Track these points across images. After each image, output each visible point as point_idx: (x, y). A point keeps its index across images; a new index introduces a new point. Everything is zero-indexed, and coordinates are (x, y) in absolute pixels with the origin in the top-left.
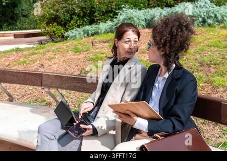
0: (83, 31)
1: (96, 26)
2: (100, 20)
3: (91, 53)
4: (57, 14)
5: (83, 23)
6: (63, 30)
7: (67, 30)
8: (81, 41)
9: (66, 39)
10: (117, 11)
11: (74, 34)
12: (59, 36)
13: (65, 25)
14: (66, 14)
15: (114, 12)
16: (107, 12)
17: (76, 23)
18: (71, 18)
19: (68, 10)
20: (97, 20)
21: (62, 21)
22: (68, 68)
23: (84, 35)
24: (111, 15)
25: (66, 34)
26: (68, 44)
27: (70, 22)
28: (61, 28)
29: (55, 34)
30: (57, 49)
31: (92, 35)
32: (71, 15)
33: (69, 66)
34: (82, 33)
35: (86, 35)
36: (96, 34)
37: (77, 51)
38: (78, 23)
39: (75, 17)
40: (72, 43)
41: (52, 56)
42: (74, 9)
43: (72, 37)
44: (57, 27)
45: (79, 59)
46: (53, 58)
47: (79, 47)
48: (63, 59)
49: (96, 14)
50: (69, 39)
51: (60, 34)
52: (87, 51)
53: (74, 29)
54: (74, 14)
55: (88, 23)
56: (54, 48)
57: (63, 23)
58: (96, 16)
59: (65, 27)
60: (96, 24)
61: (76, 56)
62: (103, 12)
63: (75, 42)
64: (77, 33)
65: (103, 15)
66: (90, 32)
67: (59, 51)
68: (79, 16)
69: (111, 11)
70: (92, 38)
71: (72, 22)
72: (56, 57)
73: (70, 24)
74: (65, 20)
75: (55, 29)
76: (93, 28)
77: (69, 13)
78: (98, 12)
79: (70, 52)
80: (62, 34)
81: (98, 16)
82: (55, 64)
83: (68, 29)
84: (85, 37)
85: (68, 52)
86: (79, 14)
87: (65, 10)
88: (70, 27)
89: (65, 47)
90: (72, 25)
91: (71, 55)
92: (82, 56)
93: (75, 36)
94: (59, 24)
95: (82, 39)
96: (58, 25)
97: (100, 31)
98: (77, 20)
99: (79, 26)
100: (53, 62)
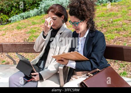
0: (20, 16)
1: (28, 12)
2: (29, 9)
3: (29, 29)
4: (3, 7)
5: (19, 11)
6: (7, 17)
7: (10, 17)
8: (20, 22)
9: (10, 22)
10: (39, 3)
11: (15, 19)
12: (5, 21)
13: (8, 14)
14: (8, 7)
15: (38, 3)
16: (33, 3)
17: (15, 12)
18: (12, 9)
19: (9, 5)
20: (28, 9)
21: (6, 12)
22: (15, 39)
23: (21, 18)
24: (36, 5)
25: (10, 19)
26: (12, 25)
27: (11, 11)
28: (6, 16)
29: (3, 20)
30: (6, 28)
31: (26, 18)
32: (11, 7)
33: (16, 38)
34: (20, 18)
35: (22, 19)
36: (28, 17)
37: (19, 28)
38: (16, 12)
39: (14, 8)
40: (15, 24)
41: (4, 33)
42: (12, 4)
43: (14, 21)
44: (4, 16)
45: (21, 33)
46: (4, 35)
47: (20, 26)
48: (11, 34)
49: (27, 5)
50: (12, 22)
51: (6, 20)
52: (25, 28)
53: (15, 16)
54: (13, 6)
55: (22, 11)
56: (4, 29)
57: (6, 13)
58: (27, 7)
60: (28, 11)
61: (19, 32)
62: (30, 4)
63: (17, 23)
64: (17, 18)
66: (24, 17)
67: (8, 30)
68: (16, 8)
69: (36, 3)
70: (27, 20)
71: (12, 12)
72: (7, 33)
73: (11, 13)
74: (8, 11)
75: (2, 17)
76: (26, 14)
77: (10, 6)
78: (28, 4)
79: (15, 29)
80: (7, 19)
81: (28, 6)
82: (7, 38)
83: (10, 16)
84: (22, 20)
85: (13, 29)
86: (16, 6)
87: (7, 5)
88: (12, 15)
89: (11, 27)
90: (13, 13)
91: (15, 31)
92: (22, 31)
93: (16, 20)
94: (5, 13)
95: (20, 21)
96: (3, 14)
97: (30, 15)
98: (16, 10)
99: (17, 14)
100: (5, 37)
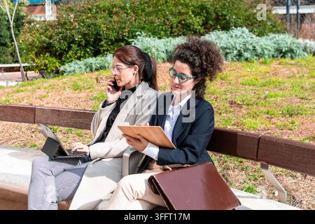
0: (85, 65)
1: (103, 58)
2: (107, 50)
3: (95, 91)
4: (51, 41)
5: (84, 54)
6: (57, 63)
7: (63, 63)
8: (83, 77)
9: (63, 74)
10: (130, 40)
11: (72, 69)
12: (52, 71)
13: (60, 56)
14: (62, 41)
15: (126, 41)
16: (118, 40)
17: (76, 54)
18: (70, 48)
19: (66, 37)
20: (104, 51)
21: (57, 51)
23: (86, 69)
25: (62, 68)
26: (65, 80)
27: (67, 52)
28: (55, 61)
29: (47, 69)
31: (97, 70)
32: (69, 44)
34: (84, 67)
35: (88, 70)
36: (101, 69)
37: (77, 88)
38: (79, 54)
39: (74, 47)
40: (71, 79)
41: (44, 94)
42: (73, 35)
43: (70, 72)
44: (51, 59)
45: (79, 98)
46: (44, 97)
47: (80, 83)
48: (59, 98)
49: (103, 43)
50: (65, 74)
51: (54, 69)
52: (89, 88)
53: (73, 62)
54: (74, 42)
55: (92, 54)
56: (45, 85)
57: (57, 54)
58: (102, 46)
59: (60, 59)
60: (103, 56)
61: (76, 95)
62: (111, 40)
63: (75, 78)
64: (77, 66)
65: (112, 44)
66: (94, 66)
67: (53, 88)
68: (79, 45)
69: (123, 40)
70: (97, 73)
71: (70, 53)
72: (50, 95)
73: (68, 56)
74: (61, 49)
75: (47, 62)
76: (99, 61)
77: (66, 41)
78: (105, 41)
79: (67, 89)
80: (57, 68)
81: (105, 45)
83: (64, 61)
84: (87, 73)
85: (65, 88)
86: (80, 42)
87: (62, 37)
88: (68, 59)
89: (60, 84)
90: (70, 57)
92: (83, 95)
93: (74, 71)
94: (53, 54)
95: (83, 74)
96: (51, 56)
97: (107, 65)
98: (78, 50)
99: (79, 58)
100: (45, 101)
